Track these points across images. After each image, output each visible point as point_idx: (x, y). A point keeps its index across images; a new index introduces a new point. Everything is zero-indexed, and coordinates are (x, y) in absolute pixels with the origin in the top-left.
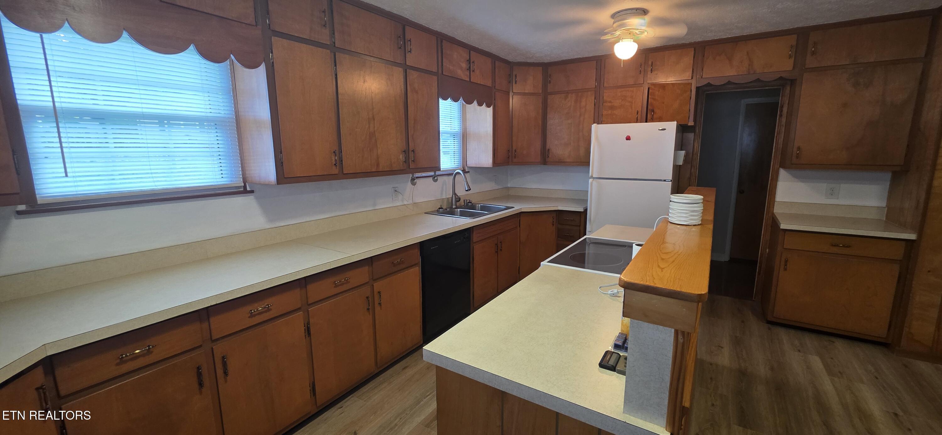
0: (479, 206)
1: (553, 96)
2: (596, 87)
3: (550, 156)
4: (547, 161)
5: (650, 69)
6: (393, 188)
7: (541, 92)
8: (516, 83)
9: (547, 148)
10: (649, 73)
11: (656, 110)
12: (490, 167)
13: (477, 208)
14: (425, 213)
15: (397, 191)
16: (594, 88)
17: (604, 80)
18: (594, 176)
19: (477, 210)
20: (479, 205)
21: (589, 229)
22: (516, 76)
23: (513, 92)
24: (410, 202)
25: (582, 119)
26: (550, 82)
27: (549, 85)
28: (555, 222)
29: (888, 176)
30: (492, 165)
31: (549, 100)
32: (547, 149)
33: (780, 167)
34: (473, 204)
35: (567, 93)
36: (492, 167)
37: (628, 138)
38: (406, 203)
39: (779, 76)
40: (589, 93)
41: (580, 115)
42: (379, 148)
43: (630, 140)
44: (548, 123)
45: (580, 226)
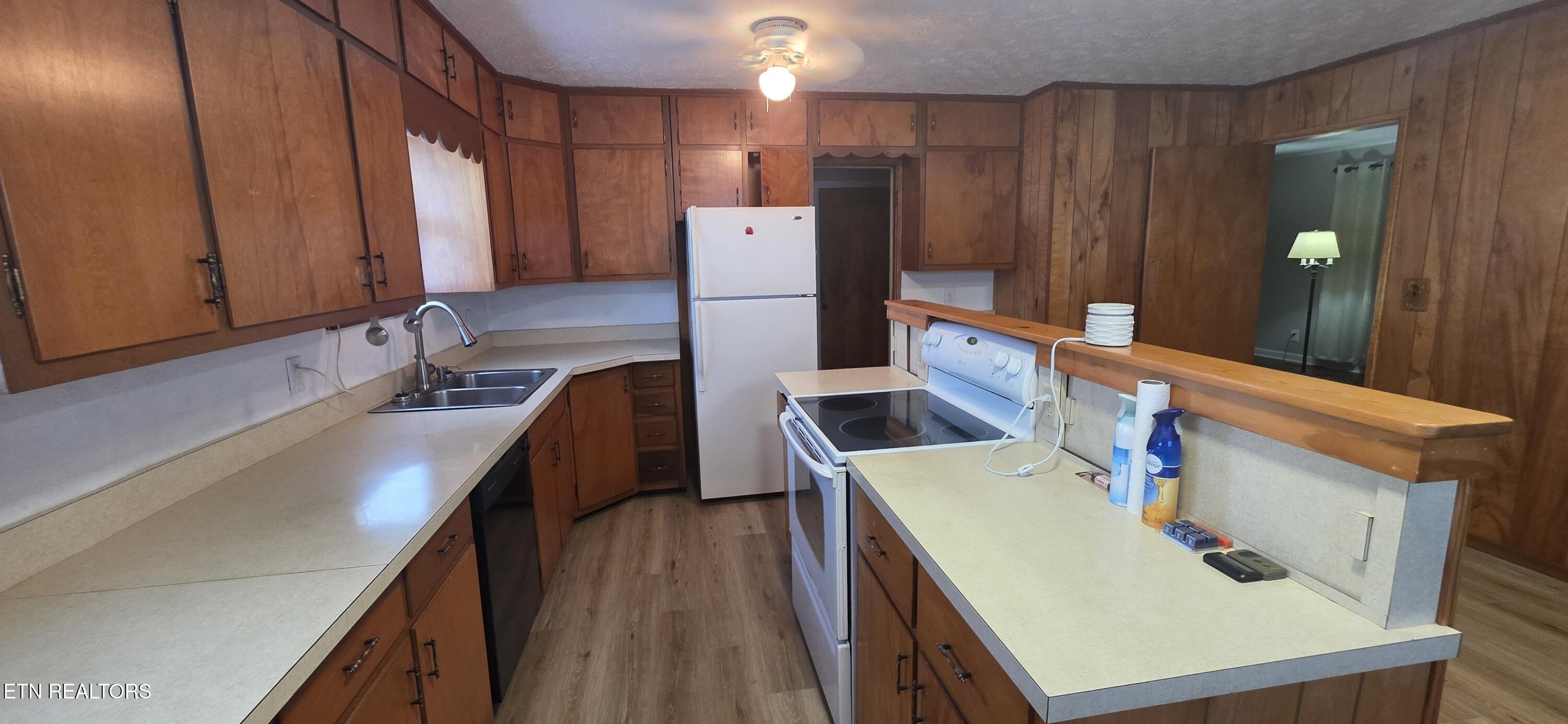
0: (471, 376)
1: (585, 151)
2: (664, 143)
3: (590, 265)
4: (584, 274)
5: (748, 123)
6: (288, 359)
7: (560, 143)
8: (511, 117)
9: (583, 249)
10: (748, 129)
11: (771, 188)
12: (489, 290)
13: (468, 382)
14: (369, 412)
15: (300, 368)
16: (662, 144)
17: (678, 132)
18: (701, 297)
19: (468, 386)
20: (473, 375)
21: (702, 388)
22: (510, 103)
23: (508, 135)
24: (331, 391)
25: (645, 197)
26: (576, 124)
27: (573, 130)
28: (628, 384)
29: (990, 275)
30: (494, 286)
31: (576, 160)
32: (583, 251)
33: (902, 270)
34: (455, 375)
35: (613, 148)
36: (494, 290)
37: (749, 231)
38: (321, 394)
39: (903, 152)
40: (655, 152)
41: (642, 192)
42: (310, 249)
43: (752, 233)
44: (580, 204)
45: (673, 386)
